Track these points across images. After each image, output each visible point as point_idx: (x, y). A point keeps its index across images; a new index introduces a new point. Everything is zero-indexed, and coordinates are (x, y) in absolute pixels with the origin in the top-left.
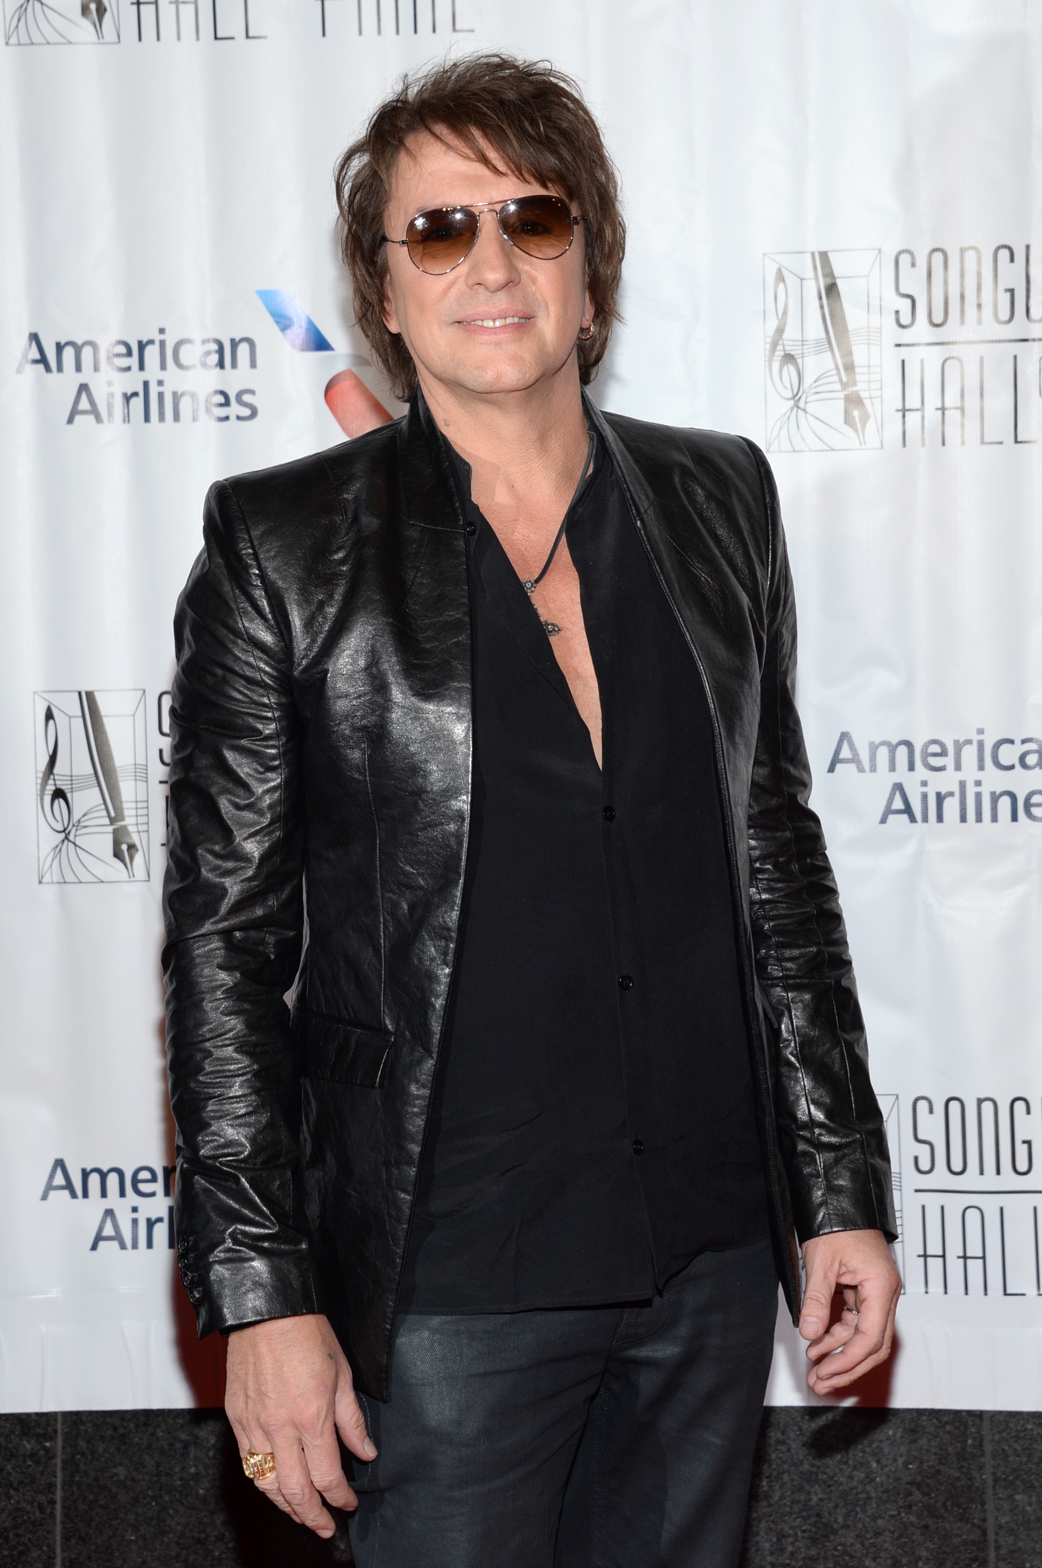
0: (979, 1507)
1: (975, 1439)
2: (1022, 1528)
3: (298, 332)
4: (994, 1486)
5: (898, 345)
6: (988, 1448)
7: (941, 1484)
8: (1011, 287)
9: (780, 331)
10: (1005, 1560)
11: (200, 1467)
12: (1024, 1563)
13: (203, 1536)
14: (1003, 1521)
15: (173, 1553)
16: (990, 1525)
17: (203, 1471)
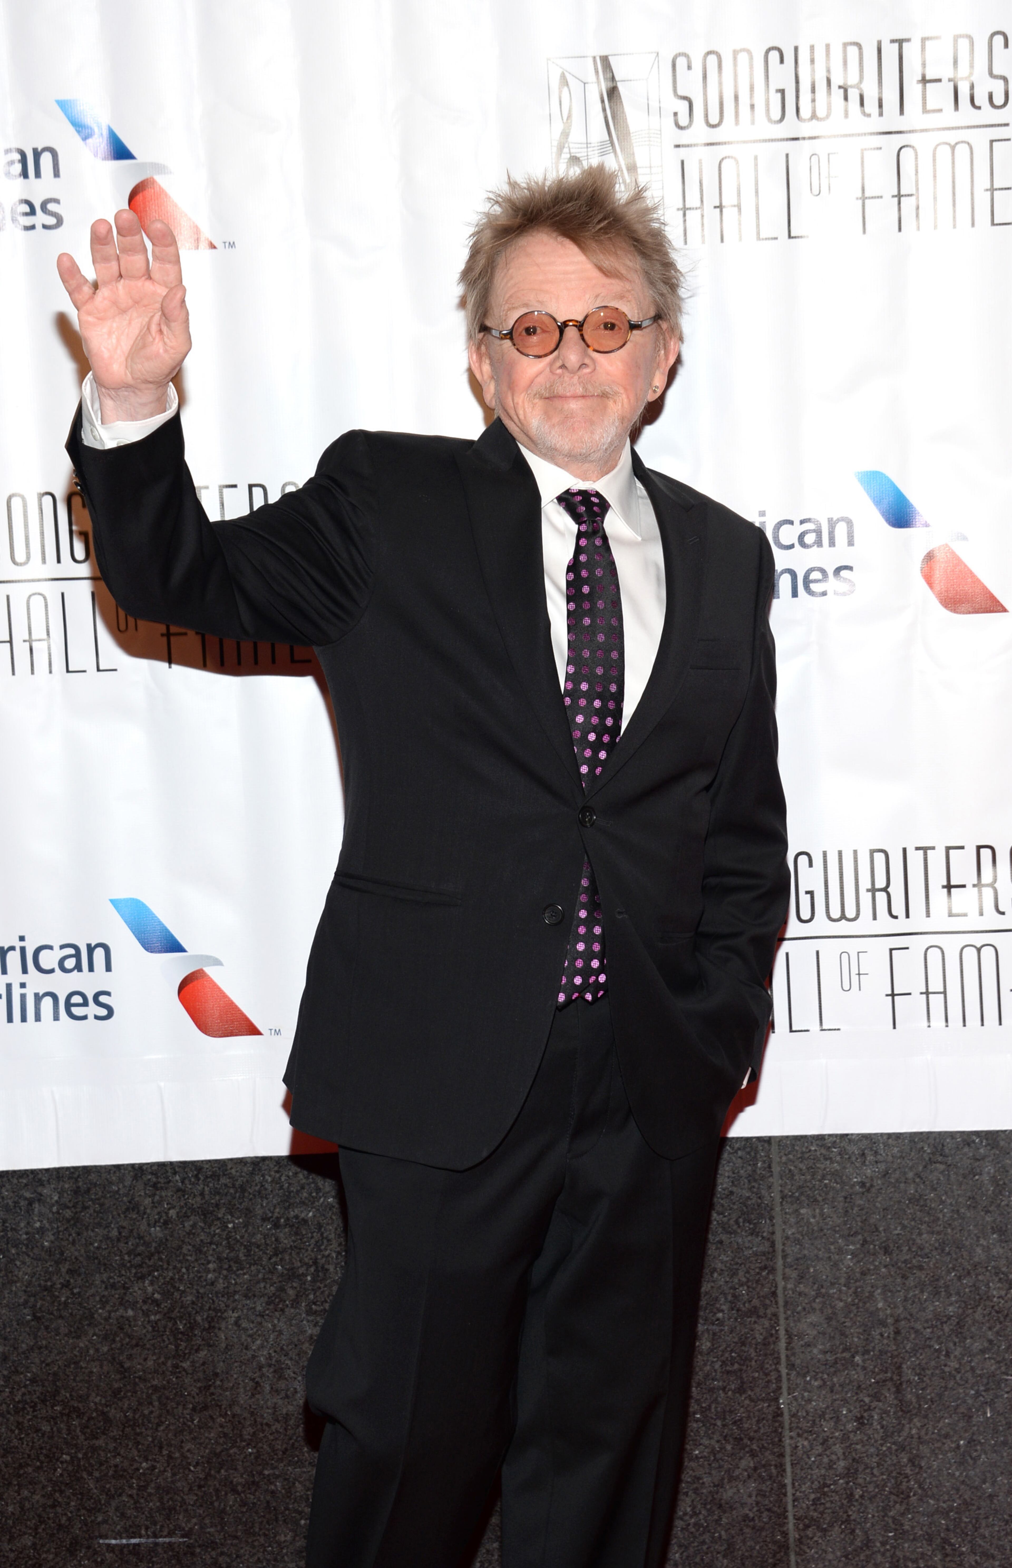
0: (768, 1221)
1: (764, 1162)
2: (806, 1238)
3: (100, 142)
4: (781, 1203)
5: (678, 146)
6: (776, 1169)
7: (734, 1204)
8: (781, 88)
9: (565, 134)
10: (792, 1266)
11: (45, 1222)
12: (808, 1268)
13: (49, 1284)
14: (790, 1233)
15: (22, 1300)
16: (778, 1238)
17: (47, 1225)
